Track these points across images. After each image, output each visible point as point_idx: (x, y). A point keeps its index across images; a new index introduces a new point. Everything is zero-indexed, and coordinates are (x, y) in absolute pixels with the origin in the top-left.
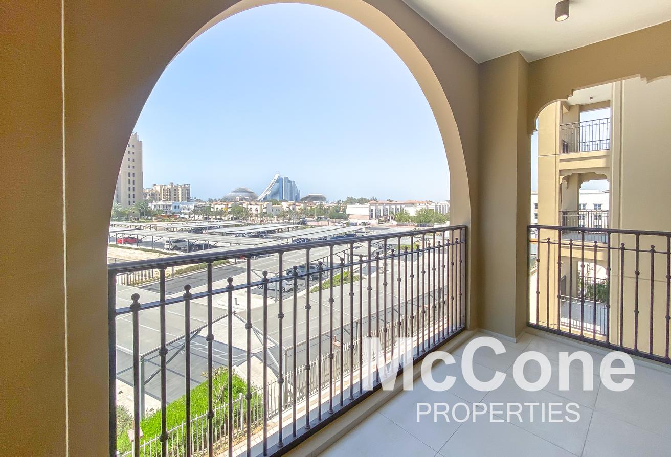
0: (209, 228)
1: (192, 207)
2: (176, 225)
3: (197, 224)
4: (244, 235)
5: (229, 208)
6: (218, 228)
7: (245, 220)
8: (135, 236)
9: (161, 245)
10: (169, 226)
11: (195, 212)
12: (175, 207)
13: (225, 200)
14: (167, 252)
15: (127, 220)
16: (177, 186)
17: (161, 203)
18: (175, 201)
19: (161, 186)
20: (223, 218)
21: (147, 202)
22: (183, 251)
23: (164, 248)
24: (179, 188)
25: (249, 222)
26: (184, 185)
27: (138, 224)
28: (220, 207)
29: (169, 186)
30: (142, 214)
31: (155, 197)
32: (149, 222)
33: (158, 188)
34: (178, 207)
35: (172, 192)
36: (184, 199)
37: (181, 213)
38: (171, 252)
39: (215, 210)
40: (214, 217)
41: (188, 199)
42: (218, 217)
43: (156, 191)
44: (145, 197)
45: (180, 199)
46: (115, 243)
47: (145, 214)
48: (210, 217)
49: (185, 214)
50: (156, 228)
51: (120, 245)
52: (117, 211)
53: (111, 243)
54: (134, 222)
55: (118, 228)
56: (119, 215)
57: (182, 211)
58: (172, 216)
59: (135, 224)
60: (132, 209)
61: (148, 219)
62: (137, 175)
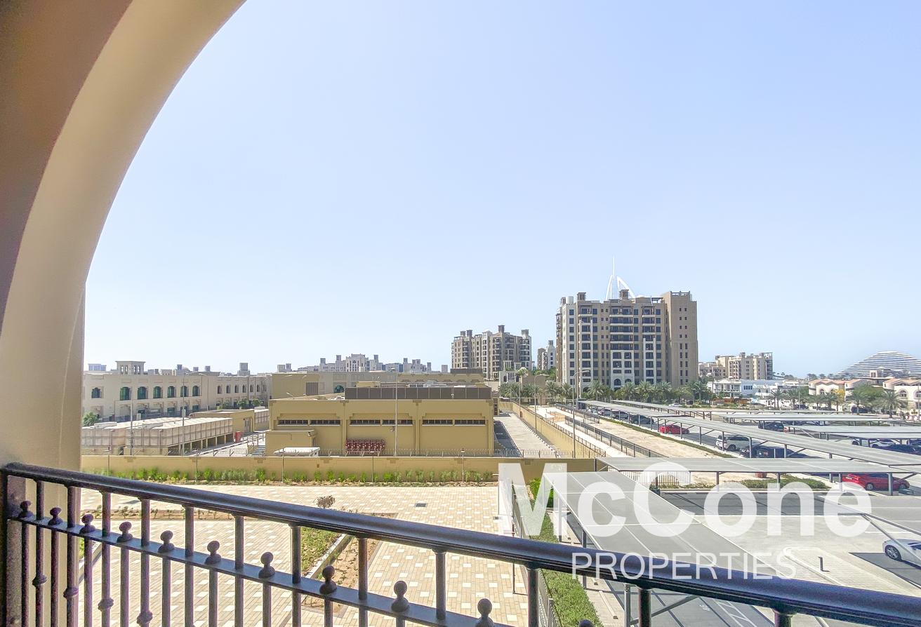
0: (797, 423)
1: (773, 387)
2: (741, 414)
3: (778, 415)
4: (873, 443)
5: (847, 390)
7: (888, 413)
8: (679, 424)
9: (712, 441)
10: (730, 415)
11: (778, 396)
12: (746, 388)
13: (844, 376)
14: (719, 451)
15: (677, 403)
16: (751, 357)
17: (724, 381)
18: (748, 378)
19: (727, 358)
20: (833, 407)
21: (705, 381)
22: (742, 453)
23: (715, 446)
24: (755, 360)
25: (896, 418)
26: (763, 354)
27: (691, 410)
28: (827, 389)
29: (738, 358)
30: (697, 396)
31: (719, 373)
32: (702, 407)
33: (722, 361)
34: (751, 388)
35: (743, 366)
36: (762, 373)
37: (751, 396)
38: (725, 452)
39: (818, 393)
40: (815, 405)
41: (769, 374)
42: (824, 405)
43: (720, 365)
44: (704, 374)
45: (755, 376)
46: (656, 431)
47: (701, 396)
48: (806, 404)
49: (761, 398)
50: (710, 415)
51: (662, 434)
52: (666, 392)
53: (653, 431)
54: (685, 407)
55: (665, 413)
56: (669, 397)
57: (757, 394)
58: (739, 401)
59: (684, 409)
60: (684, 390)
61: (705, 403)
62: (690, 345)
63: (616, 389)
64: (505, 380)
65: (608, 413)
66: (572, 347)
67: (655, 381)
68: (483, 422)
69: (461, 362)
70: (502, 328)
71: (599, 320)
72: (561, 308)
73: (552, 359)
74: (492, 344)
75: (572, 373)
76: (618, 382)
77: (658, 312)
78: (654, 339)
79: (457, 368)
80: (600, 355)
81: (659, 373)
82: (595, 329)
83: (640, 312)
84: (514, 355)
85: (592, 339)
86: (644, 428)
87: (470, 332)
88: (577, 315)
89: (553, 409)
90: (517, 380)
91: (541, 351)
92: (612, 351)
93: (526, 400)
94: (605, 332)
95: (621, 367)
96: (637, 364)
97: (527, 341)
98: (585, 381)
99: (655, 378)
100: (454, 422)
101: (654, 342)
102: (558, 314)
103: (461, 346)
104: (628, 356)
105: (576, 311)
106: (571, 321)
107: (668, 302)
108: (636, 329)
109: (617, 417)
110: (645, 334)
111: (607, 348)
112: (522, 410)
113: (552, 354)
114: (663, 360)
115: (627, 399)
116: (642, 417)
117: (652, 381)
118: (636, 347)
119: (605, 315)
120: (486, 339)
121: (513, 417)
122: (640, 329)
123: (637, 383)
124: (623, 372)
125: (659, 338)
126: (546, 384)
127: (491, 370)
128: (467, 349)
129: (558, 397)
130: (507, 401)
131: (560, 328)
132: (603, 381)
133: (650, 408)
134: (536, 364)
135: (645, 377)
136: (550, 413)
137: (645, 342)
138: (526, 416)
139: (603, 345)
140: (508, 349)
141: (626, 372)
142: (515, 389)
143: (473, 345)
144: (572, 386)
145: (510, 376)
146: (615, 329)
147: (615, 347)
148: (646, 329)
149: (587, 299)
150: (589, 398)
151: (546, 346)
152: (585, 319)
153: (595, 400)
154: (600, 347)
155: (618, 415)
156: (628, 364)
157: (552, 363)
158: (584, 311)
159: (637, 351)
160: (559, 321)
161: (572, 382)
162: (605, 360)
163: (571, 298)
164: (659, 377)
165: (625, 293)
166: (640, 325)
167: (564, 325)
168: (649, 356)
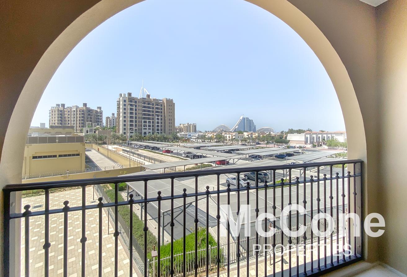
0: (204, 147)
1: (197, 135)
2: (189, 145)
3: (199, 144)
4: (221, 151)
5: (215, 136)
6: (208, 147)
7: (223, 142)
8: (170, 149)
9: (181, 155)
10: (185, 145)
11: (198, 138)
12: (189, 135)
13: (214, 131)
14: (183, 158)
15: (168, 141)
16: (190, 125)
17: (183, 133)
18: (189, 132)
19: (183, 125)
20: (212, 141)
21: (177, 133)
22: (190, 158)
23: (182, 156)
24: (191, 126)
25: (225, 144)
26: (194, 124)
27: (173, 144)
28: (210, 136)
29: (187, 125)
30: (174, 139)
31: (181, 130)
32: (176, 142)
33: (182, 125)
35: (188, 128)
36: (193, 131)
37: (191, 138)
38: (185, 158)
39: (208, 137)
40: (207, 141)
41: (195, 131)
42: (209, 141)
43: (181, 127)
44: (176, 130)
46: (162, 153)
47: (176, 139)
48: (205, 141)
49: (193, 139)
50: (179, 146)
51: (164, 154)
52: (164, 137)
53: (160, 152)
54: (171, 143)
55: (164, 145)
56: (165, 139)
57: (192, 137)
58: (187, 140)
59: (171, 144)
60: (170, 136)
61: (177, 141)
62: (172, 120)
63: (144, 136)
64: (87, 132)
65: (141, 146)
66: (125, 117)
67: (160, 133)
68: (78, 155)
69: (56, 121)
70: (85, 105)
71: (138, 106)
72: (119, 99)
73: (113, 122)
74: (78, 113)
75: (125, 129)
76: (145, 133)
77: (161, 106)
78: (160, 116)
79: (53, 125)
80: (138, 122)
81: (161, 130)
82: (136, 110)
83: (155, 104)
84: (93, 119)
85: (134, 114)
86: (157, 152)
87: (63, 105)
88: (127, 103)
89: (116, 146)
90: (95, 132)
91: (108, 118)
92: (143, 120)
93: (100, 142)
94: (140, 112)
95: (146, 127)
96: (153, 126)
97: (100, 113)
98: (131, 133)
99: (160, 132)
100: (58, 156)
101: (160, 118)
102: (118, 101)
103: (57, 113)
104: (149, 122)
105: (127, 101)
106: (125, 105)
107: (165, 102)
108: (153, 112)
109: (146, 148)
110: (156, 114)
111: (141, 119)
112: (99, 147)
113: (114, 120)
114: (163, 124)
115: (149, 140)
116: (156, 147)
117: (158, 133)
118: (153, 119)
119: (140, 104)
120: (75, 110)
121: (93, 151)
122: (155, 112)
123: (153, 134)
124: (147, 129)
125: (161, 116)
126: (111, 134)
127: (78, 127)
128: (61, 114)
129: (117, 140)
130: (88, 143)
131: (119, 108)
132: (139, 133)
133: (158, 143)
134: (105, 124)
135: (156, 131)
136: (114, 148)
137: (156, 117)
138: (101, 150)
139: (139, 117)
140: (89, 116)
141: (149, 129)
142: (94, 137)
143: (66, 113)
144: (125, 135)
145: (91, 131)
146: (144, 111)
147: (144, 118)
148: (157, 112)
149: (133, 96)
150: (133, 140)
151: (110, 116)
152: (131, 105)
153: (135, 141)
154: (138, 118)
155: (146, 147)
156: (149, 126)
157: (113, 124)
158: (131, 101)
159: (153, 121)
160: (119, 105)
161: (125, 133)
162: (140, 124)
163: (125, 95)
164: (161, 131)
165: (148, 96)
166: (155, 110)
167: (121, 107)
168: (158, 123)
